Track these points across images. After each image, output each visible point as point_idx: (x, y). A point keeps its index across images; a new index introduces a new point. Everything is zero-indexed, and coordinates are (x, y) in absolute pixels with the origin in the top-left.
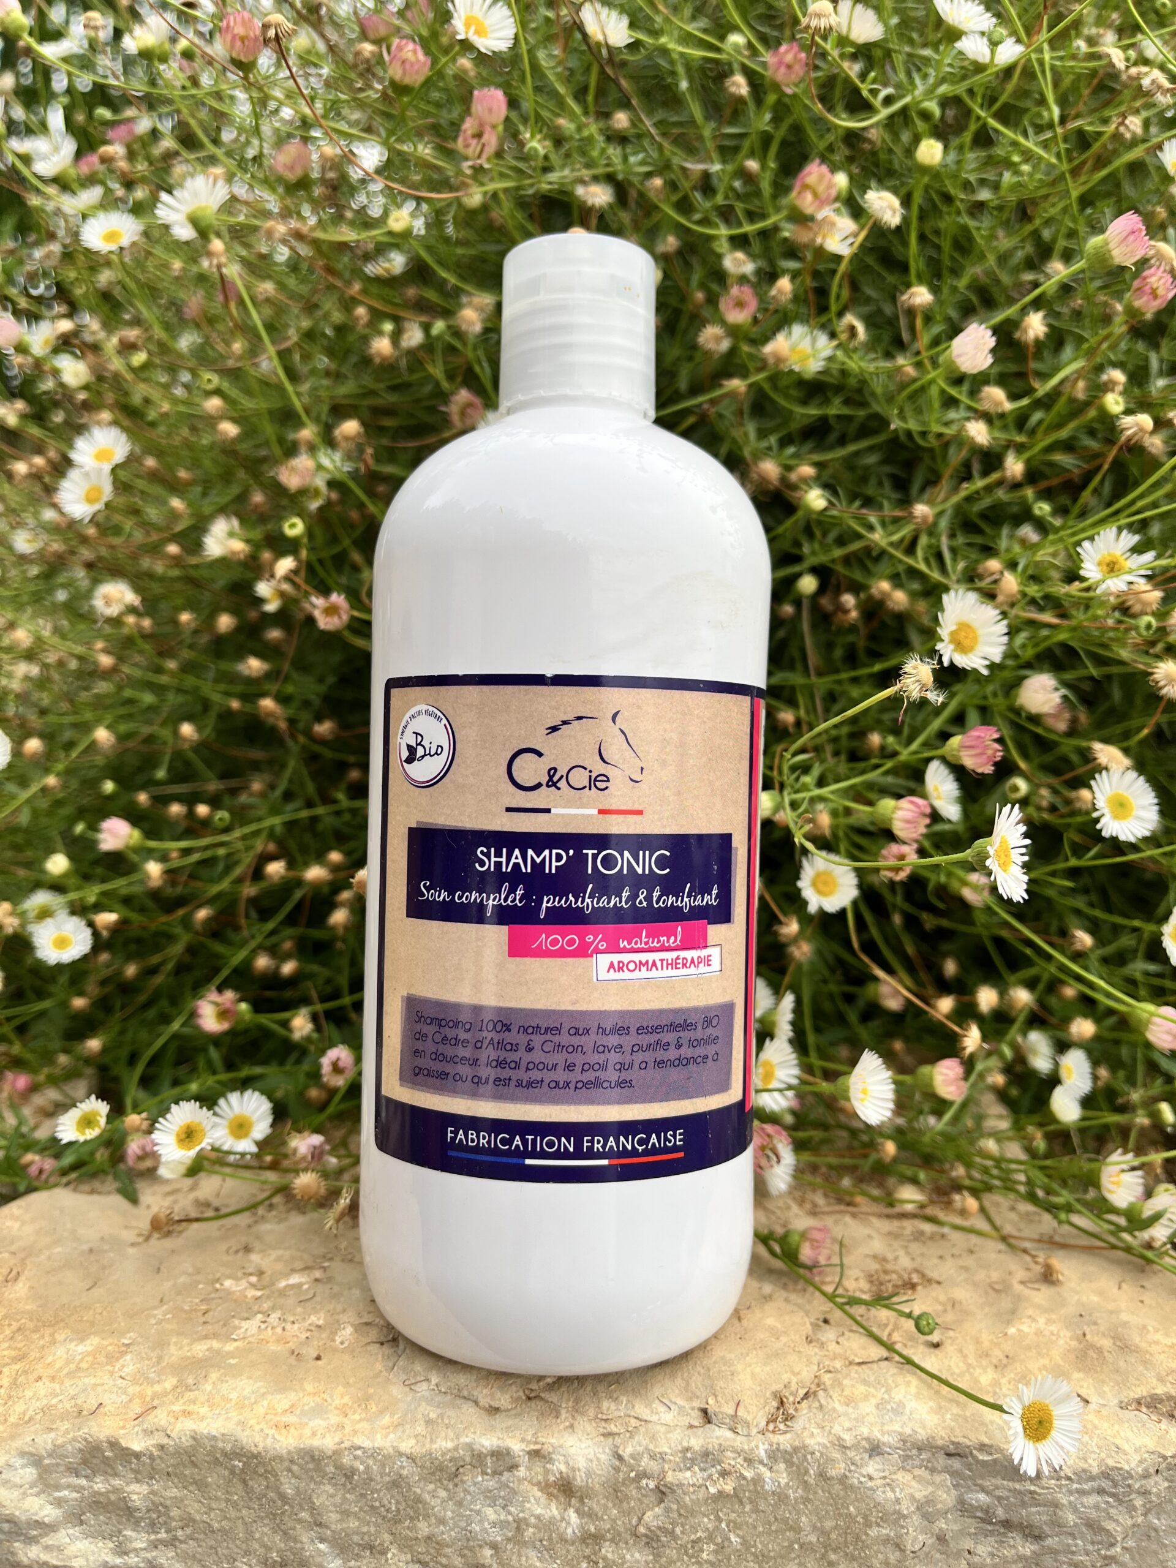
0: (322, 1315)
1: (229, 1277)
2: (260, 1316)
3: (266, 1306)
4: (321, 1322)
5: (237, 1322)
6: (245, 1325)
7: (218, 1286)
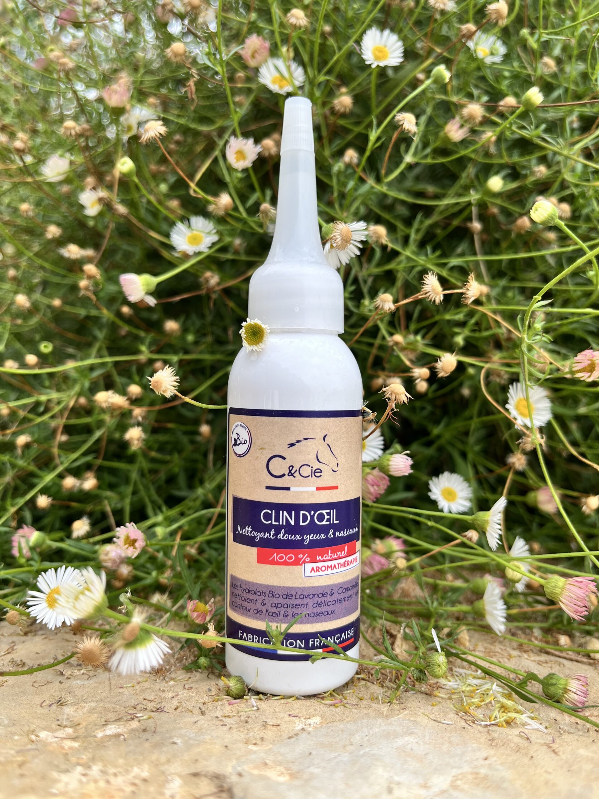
0: (146, 767)
1: (44, 729)
2: (79, 769)
3: (85, 757)
4: (145, 774)
5: (55, 775)
6: (64, 778)
7: (33, 737)
